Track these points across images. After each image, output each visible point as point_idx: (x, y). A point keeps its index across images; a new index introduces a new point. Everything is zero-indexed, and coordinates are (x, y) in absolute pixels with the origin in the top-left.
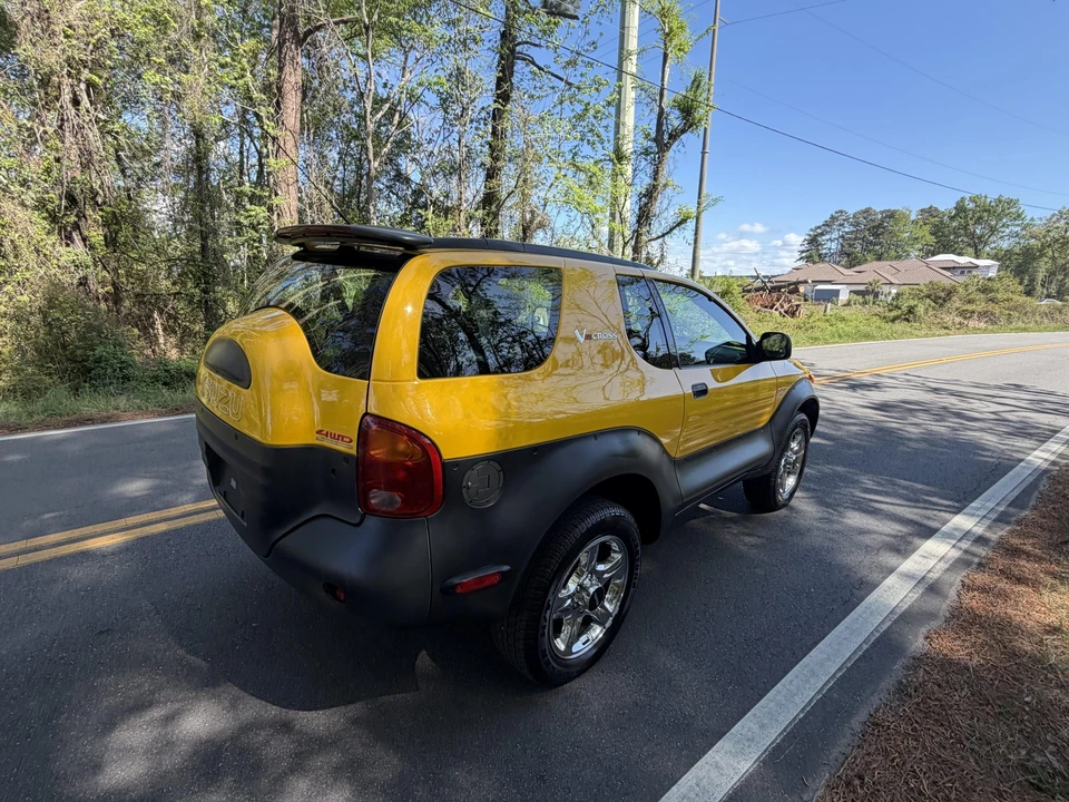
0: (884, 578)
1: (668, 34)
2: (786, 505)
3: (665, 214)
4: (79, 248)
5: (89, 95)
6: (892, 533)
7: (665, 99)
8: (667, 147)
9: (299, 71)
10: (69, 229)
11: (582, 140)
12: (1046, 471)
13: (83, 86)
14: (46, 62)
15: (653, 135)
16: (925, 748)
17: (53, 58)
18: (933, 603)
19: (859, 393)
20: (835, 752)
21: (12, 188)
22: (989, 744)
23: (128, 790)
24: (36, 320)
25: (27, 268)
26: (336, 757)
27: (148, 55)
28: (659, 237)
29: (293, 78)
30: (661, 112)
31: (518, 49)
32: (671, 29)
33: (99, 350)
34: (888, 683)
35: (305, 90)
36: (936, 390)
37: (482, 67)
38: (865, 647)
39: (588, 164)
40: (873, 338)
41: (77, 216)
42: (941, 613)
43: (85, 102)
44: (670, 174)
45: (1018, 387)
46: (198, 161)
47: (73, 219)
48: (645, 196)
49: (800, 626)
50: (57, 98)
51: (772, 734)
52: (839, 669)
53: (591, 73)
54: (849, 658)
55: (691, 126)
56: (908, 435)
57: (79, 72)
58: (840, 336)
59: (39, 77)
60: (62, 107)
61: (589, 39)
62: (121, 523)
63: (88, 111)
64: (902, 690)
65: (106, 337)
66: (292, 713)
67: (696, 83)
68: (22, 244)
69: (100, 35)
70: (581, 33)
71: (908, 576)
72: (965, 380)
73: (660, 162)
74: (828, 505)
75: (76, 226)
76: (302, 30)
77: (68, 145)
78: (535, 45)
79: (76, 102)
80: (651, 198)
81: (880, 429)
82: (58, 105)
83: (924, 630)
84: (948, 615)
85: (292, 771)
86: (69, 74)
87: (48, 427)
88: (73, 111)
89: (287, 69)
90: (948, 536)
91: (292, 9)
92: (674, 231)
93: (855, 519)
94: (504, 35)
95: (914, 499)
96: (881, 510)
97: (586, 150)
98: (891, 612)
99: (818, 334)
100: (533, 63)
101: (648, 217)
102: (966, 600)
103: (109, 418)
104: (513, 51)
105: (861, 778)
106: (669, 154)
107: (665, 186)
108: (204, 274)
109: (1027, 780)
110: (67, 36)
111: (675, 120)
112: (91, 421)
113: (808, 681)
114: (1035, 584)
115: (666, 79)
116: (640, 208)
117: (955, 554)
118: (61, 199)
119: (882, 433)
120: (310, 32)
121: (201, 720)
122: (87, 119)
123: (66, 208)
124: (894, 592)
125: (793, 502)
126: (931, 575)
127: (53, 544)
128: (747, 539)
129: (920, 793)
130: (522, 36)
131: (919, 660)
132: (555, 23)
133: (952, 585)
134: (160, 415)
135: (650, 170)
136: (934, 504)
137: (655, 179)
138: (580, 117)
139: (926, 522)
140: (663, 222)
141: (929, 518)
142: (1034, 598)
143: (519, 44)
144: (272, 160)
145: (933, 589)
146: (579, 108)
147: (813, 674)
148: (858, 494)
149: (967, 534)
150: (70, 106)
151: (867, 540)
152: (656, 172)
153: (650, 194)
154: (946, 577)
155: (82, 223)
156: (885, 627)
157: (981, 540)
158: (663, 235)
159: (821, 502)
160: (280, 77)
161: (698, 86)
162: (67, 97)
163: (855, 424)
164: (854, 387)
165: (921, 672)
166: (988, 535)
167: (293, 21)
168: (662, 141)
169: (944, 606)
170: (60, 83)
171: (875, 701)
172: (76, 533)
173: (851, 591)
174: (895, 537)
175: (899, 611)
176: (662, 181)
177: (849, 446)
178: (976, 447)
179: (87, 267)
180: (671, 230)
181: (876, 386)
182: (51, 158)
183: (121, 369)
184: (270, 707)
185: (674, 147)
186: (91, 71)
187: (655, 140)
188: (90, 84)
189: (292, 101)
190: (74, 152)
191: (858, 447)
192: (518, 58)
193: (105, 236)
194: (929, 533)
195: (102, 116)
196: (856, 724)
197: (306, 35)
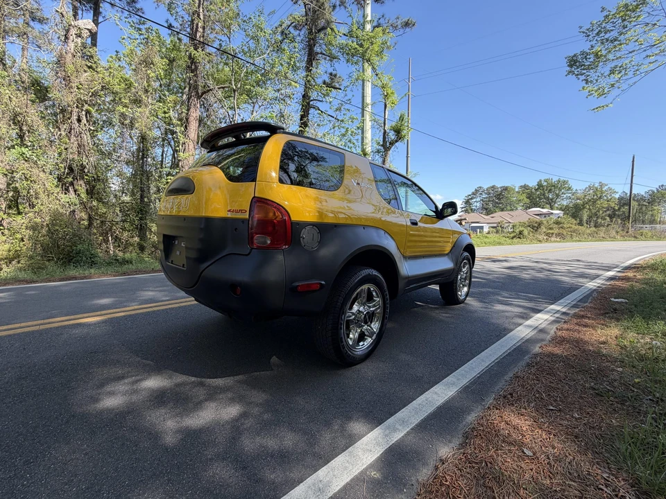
0: (517, 327)
1: (386, 96)
2: (463, 302)
4: (72, 195)
5: (86, 117)
6: (519, 311)
7: (386, 126)
8: (389, 149)
9: (198, 112)
10: (67, 185)
12: (595, 290)
13: (84, 113)
14: (66, 100)
15: (381, 143)
16: (542, 383)
17: (69, 99)
18: (542, 336)
19: (497, 263)
20: (497, 388)
21: (39, 162)
22: (574, 381)
23: (113, 409)
24: (44, 231)
25: (42, 204)
26: (230, 395)
27: (120, 99)
29: (195, 114)
30: (385, 132)
31: (311, 103)
32: (387, 93)
33: (79, 247)
34: (523, 363)
35: (200, 121)
36: (536, 262)
38: (509, 351)
40: (503, 244)
41: (73, 178)
42: (547, 339)
43: (84, 121)
45: (578, 261)
46: (142, 152)
47: (70, 179)
49: (475, 344)
50: (69, 118)
51: (465, 382)
52: (497, 359)
53: (349, 114)
54: (501, 355)
55: (400, 139)
56: (524, 278)
57: (83, 106)
59: (61, 108)
60: (71, 122)
61: (347, 98)
62: (99, 313)
63: (85, 125)
64: (528, 365)
65: (84, 240)
66: (204, 380)
67: (402, 119)
68: (41, 191)
69: (96, 88)
70: (343, 95)
71: (529, 326)
72: (551, 258)
73: (386, 156)
74: (485, 302)
75: (72, 184)
76: (200, 92)
77: (72, 141)
78: (320, 101)
79: (79, 120)
81: (510, 276)
82: (69, 121)
83: (539, 345)
84: (550, 339)
85: (206, 400)
86: (77, 107)
87: (50, 281)
88: (77, 125)
89: (191, 110)
90: (548, 312)
91: (196, 82)
93: (500, 307)
94: (304, 96)
95: (530, 300)
96: (512, 304)
98: (521, 339)
100: (319, 110)
102: (559, 333)
103: (85, 277)
104: (308, 103)
105: (511, 394)
106: (390, 152)
108: (141, 210)
110: (78, 88)
111: (392, 136)
112: (75, 278)
113: (480, 363)
114: (594, 327)
115: (386, 116)
117: (553, 319)
118: (65, 169)
119: (510, 277)
120: (205, 93)
121: (153, 383)
122: (84, 129)
123: (67, 174)
124: (523, 332)
125: (467, 301)
126: (540, 326)
127: (58, 321)
128: (444, 315)
129: (542, 398)
130: (313, 97)
131: (536, 355)
132: (330, 91)
133: (551, 330)
134: (114, 276)
136: (539, 301)
138: (344, 135)
139: (536, 308)
141: (537, 306)
142: (593, 332)
143: (312, 100)
144: (181, 154)
145: (542, 331)
146: (343, 131)
147: (483, 361)
148: (500, 298)
149: (558, 312)
150: (76, 122)
151: (506, 314)
154: (549, 327)
155: (75, 182)
156: (518, 344)
157: (564, 313)
159: (481, 301)
160: (188, 114)
162: (75, 117)
163: (496, 274)
164: (494, 261)
165: (539, 358)
166: (568, 312)
167: (196, 87)
168: (386, 146)
169: (548, 337)
170: (72, 111)
171: (516, 369)
172: (72, 317)
173: (500, 332)
174: (520, 313)
175: (525, 339)
177: (494, 282)
178: (559, 282)
179: (75, 205)
181: (505, 261)
182: (63, 148)
183: (90, 258)
184: (190, 378)
185: (392, 149)
186: (89, 105)
187: (382, 145)
188: (88, 112)
189: (193, 125)
190: (75, 145)
191: (498, 282)
192: (311, 107)
193: (87, 190)
194: (539, 311)
195: (92, 128)
196: (507, 378)
197: (203, 94)
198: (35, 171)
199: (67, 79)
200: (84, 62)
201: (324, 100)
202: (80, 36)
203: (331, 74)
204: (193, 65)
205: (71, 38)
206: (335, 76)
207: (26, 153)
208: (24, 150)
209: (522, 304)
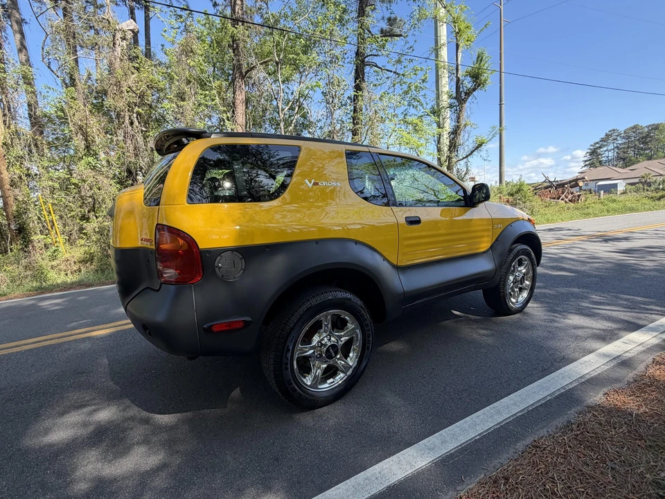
0: (583, 356)
1: (458, 33)
3: (467, 143)
5: (138, 119)
6: (604, 328)
7: (460, 72)
8: (464, 101)
9: (244, 93)
11: (410, 106)
13: (135, 115)
14: (118, 106)
15: (454, 95)
16: (570, 464)
17: (121, 104)
19: (611, 244)
20: (496, 462)
22: (630, 465)
28: (464, 158)
29: (240, 97)
30: (458, 80)
31: (366, 60)
32: (460, 30)
34: (560, 422)
35: (247, 101)
37: (346, 74)
38: (549, 398)
39: (414, 119)
40: (637, 210)
41: (133, 180)
42: (626, 379)
43: (136, 123)
44: (468, 117)
47: (130, 182)
48: (453, 133)
49: (501, 383)
50: (123, 123)
51: (451, 446)
52: (521, 411)
53: (411, 66)
54: (532, 404)
55: (479, 85)
56: (642, 268)
57: (133, 109)
58: (608, 211)
60: (125, 127)
61: (408, 46)
62: (113, 324)
63: (137, 127)
64: (568, 426)
66: (151, 415)
67: (480, 58)
69: (142, 89)
70: (403, 43)
71: (605, 355)
73: (460, 111)
74: (555, 312)
76: (244, 71)
77: (127, 145)
78: (375, 55)
79: (132, 123)
80: (456, 133)
81: (619, 265)
82: (123, 126)
83: (605, 390)
84: (632, 380)
86: (128, 110)
88: (130, 128)
89: (237, 93)
90: (653, 330)
91: (238, 61)
92: (474, 153)
93: (576, 320)
94: (357, 54)
95: (632, 307)
96: (599, 314)
97: (412, 110)
98: (581, 377)
99: (590, 210)
100: (376, 66)
101: (455, 147)
102: (652, 371)
104: (363, 61)
105: (506, 479)
106: (466, 105)
107: (465, 126)
109: (658, 494)
110: (128, 92)
111: (468, 83)
113: (492, 417)
115: (459, 59)
116: (450, 142)
117: (655, 341)
118: (124, 172)
120: (248, 71)
121: (105, 415)
122: (137, 131)
123: (127, 176)
124: (591, 364)
125: (526, 310)
126: (628, 354)
128: (482, 331)
129: (554, 493)
130: (368, 52)
131: (591, 408)
132: (385, 40)
133: (643, 361)
135: (454, 117)
136: (648, 309)
137: (458, 122)
138: (406, 93)
139: (636, 321)
140: (466, 148)
141: (640, 319)
143: (367, 56)
145: (625, 363)
146: (405, 87)
147: (498, 413)
148: (583, 304)
150: (129, 125)
151: (580, 332)
152: (458, 118)
153: (455, 132)
154: (641, 356)
156: (571, 387)
158: (467, 157)
160: (234, 97)
161: (481, 60)
162: (127, 121)
163: (599, 263)
164: (606, 241)
165: (590, 415)
167: (240, 67)
168: (460, 97)
169: (630, 375)
170: (124, 115)
171: (543, 432)
173: (552, 363)
174: (603, 330)
175: (588, 377)
176: (463, 122)
177: (589, 276)
180: (472, 152)
181: (626, 239)
182: (121, 152)
184: (142, 411)
185: (469, 100)
186: (139, 107)
187: (456, 98)
188: (139, 114)
189: (241, 109)
190: (131, 148)
191: (596, 276)
192: (367, 65)
194: (634, 327)
195: (144, 129)
196: (520, 446)
197: (246, 73)
198: (100, 178)
199: (118, 84)
200: (130, 64)
201: (380, 53)
202: (124, 39)
203: (389, 19)
204: (235, 45)
205: (118, 42)
206: (395, 19)
207: (92, 162)
208: (90, 159)
209: (614, 314)
